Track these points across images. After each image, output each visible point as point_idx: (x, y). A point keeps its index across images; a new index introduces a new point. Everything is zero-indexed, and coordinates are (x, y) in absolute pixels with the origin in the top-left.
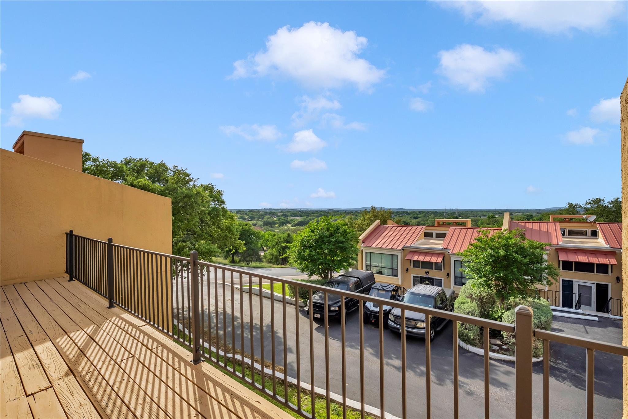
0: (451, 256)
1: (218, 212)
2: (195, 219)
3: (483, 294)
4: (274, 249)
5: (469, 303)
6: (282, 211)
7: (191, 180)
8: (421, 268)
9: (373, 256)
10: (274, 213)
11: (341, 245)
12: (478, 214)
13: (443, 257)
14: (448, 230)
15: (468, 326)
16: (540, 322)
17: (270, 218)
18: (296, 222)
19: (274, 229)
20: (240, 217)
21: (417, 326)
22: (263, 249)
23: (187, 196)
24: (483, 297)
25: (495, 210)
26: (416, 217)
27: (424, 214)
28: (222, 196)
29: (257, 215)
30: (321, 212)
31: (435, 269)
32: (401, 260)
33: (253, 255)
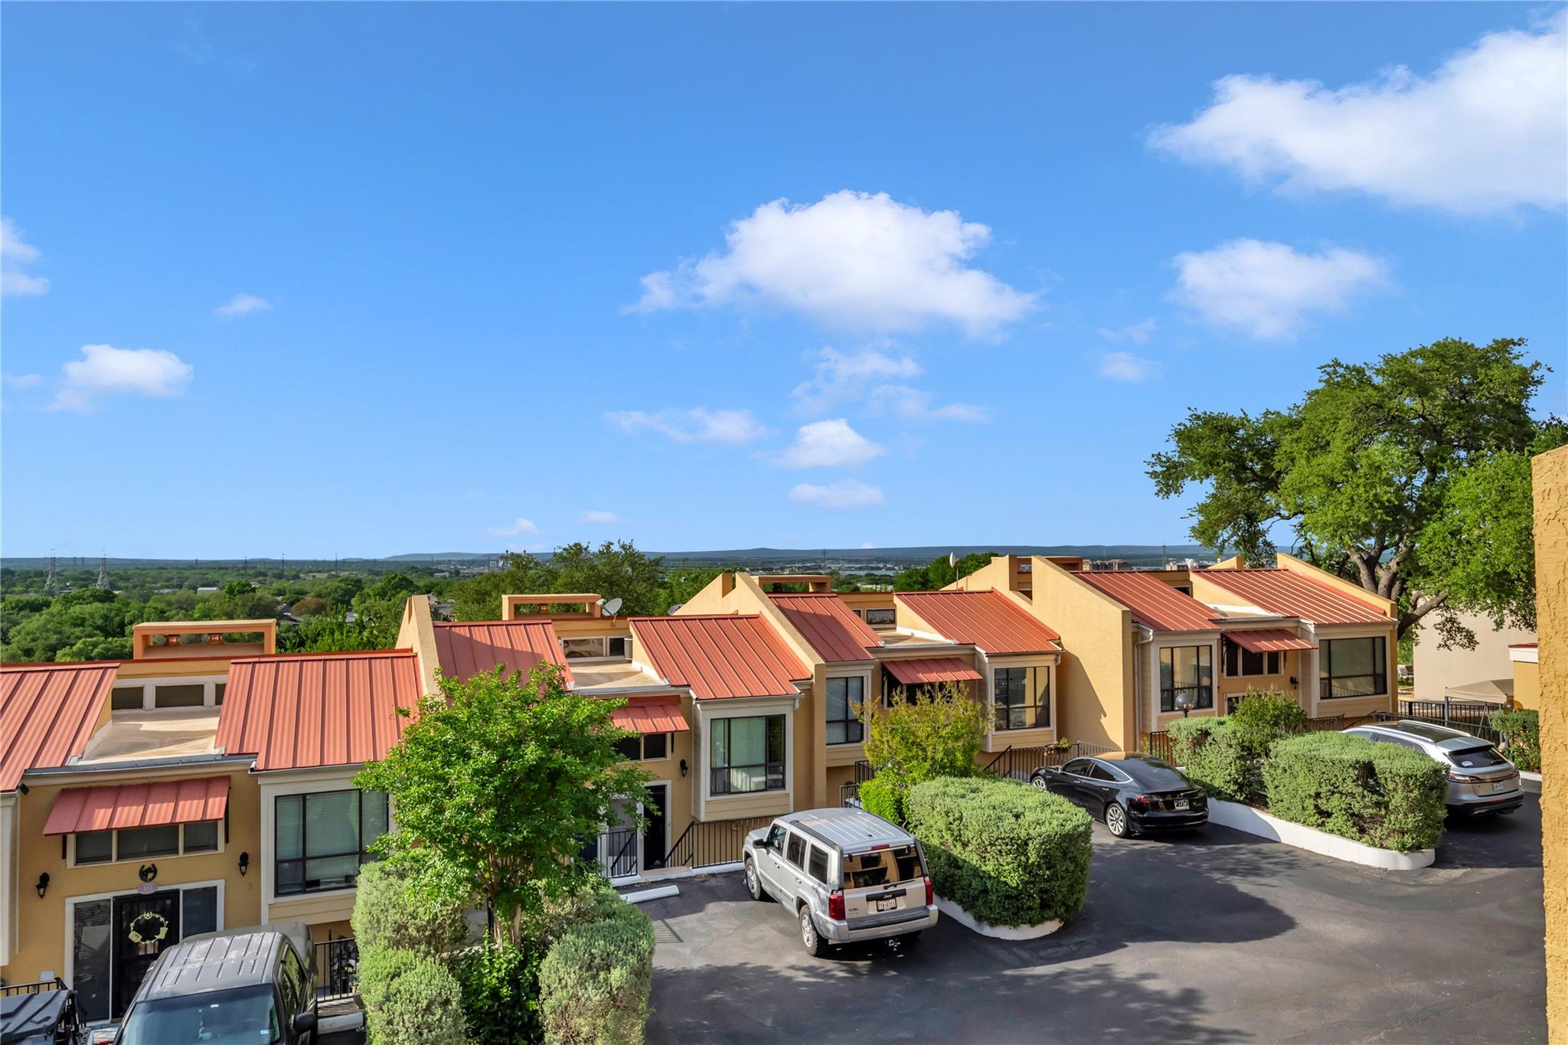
0: (261, 781)
8: (120, 858)
13: (227, 792)
31: (187, 850)
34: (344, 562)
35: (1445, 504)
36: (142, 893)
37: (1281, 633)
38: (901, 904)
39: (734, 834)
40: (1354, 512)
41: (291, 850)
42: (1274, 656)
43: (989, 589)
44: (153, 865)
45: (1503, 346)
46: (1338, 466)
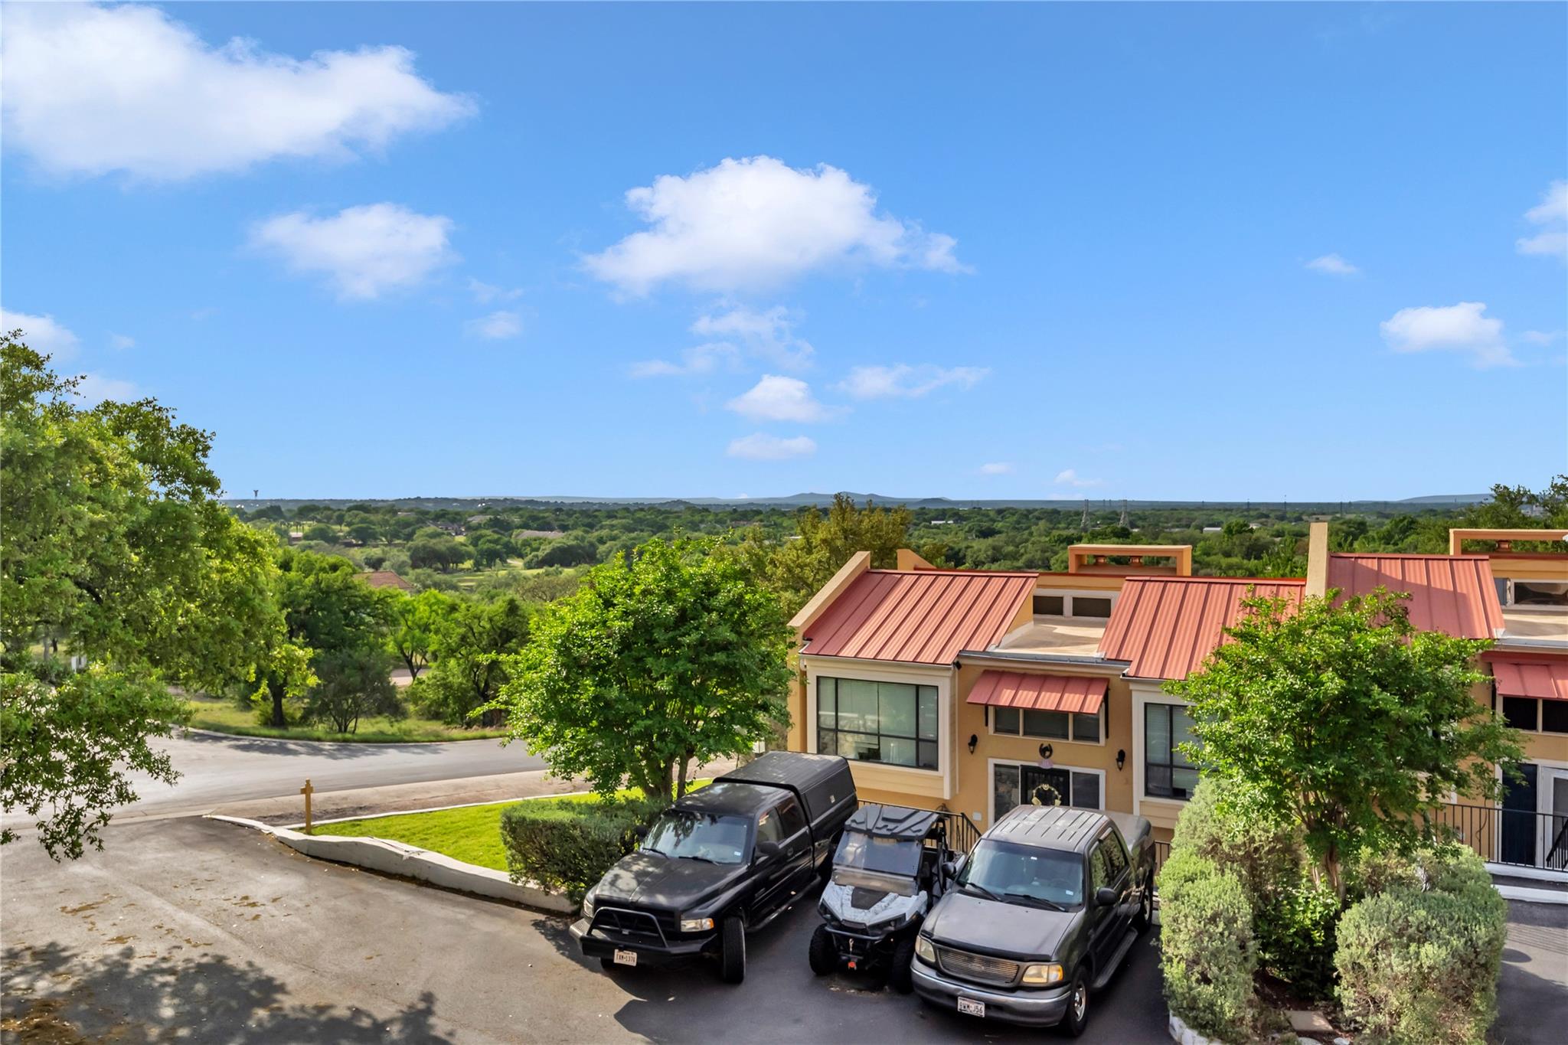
0: (1132, 687)
1: (184, 529)
2: (58, 566)
3: (1257, 838)
4: (452, 662)
5: (1213, 879)
6: (490, 506)
7: (43, 386)
8: (1025, 734)
9: (844, 690)
10: (457, 513)
11: (720, 657)
12: (1194, 520)
13: (1103, 692)
14: (1119, 589)
15: (1213, 971)
16: (1472, 946)
17: (439, 535)
18: (545, 550)
19: (453, 579)
20: (314, 531)
21: (1025, 979)
22: (409, 662)
23: (15, 459)
24: (1256, 850)
25: (1248, 504)
26: (989, 528)
27: (1015, 518)
28: (205, 456)
29: (386, 523)
30: (642, 510)
31: (1076, 738)
32: (952, 706)
33: (362, 690)
36: (1041, 767)
41: (1158, 756)
44: (1050, 745)
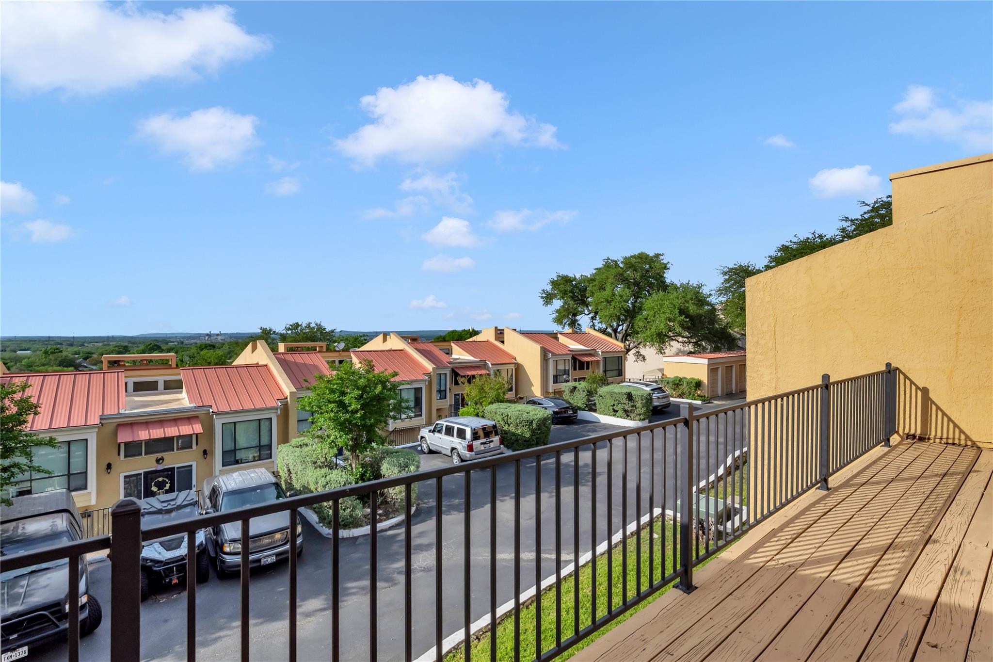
34: (113, 337)
35: (643, 309)
36: (157, 469)
37: (590, 355)
38: (492, 445)
39: (400, 436)
40: (615, 312)
41: (230, 446)
42: (588, 363)
43: (486, 340)
44: (162, 457)
45: (657, 256)
46: (610, 295)
